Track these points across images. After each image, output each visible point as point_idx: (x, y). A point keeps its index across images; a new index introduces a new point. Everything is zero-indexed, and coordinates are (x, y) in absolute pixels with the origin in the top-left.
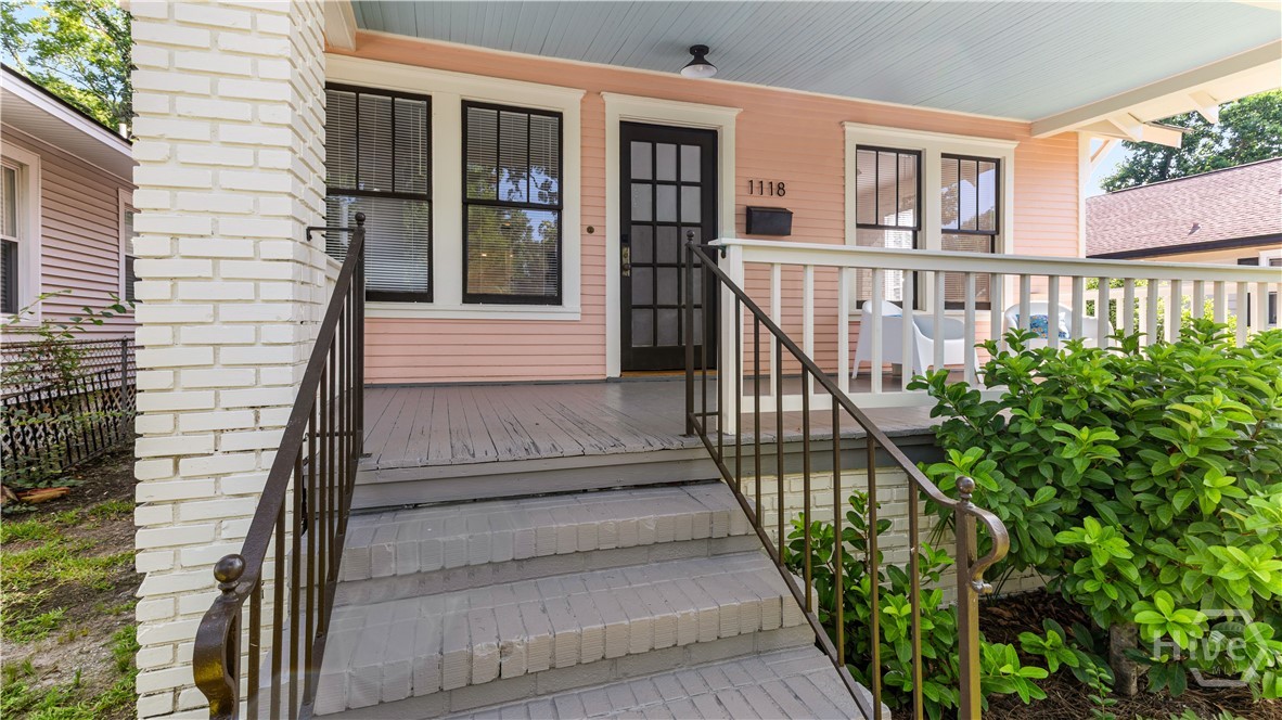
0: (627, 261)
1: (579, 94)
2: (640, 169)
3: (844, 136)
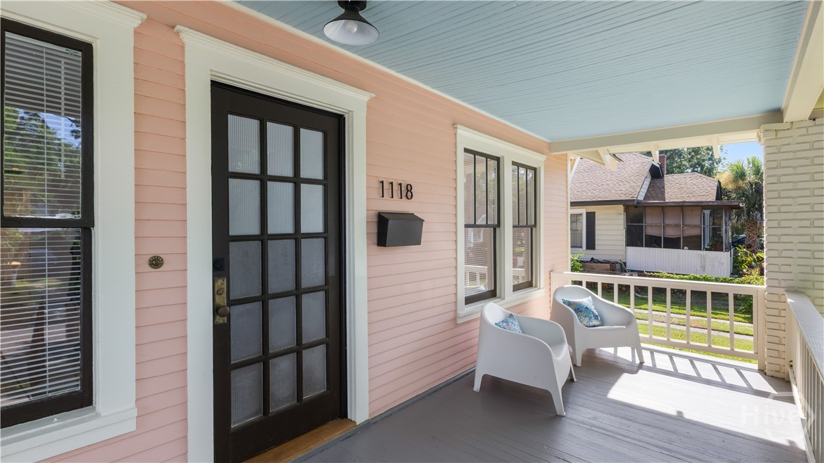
0: (222, 300)
1: (134, 19)
2: (243, 158)
3: (456, 140)
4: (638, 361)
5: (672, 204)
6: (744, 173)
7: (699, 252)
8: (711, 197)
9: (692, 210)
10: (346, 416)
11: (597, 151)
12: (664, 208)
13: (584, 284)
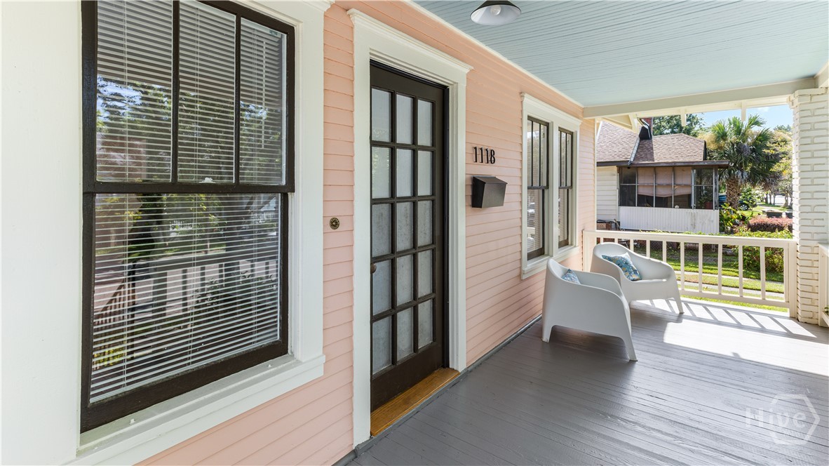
3: (522, 108)
4: (677, 312)
5: (665, 165)
6: (726, 133)
7: (689, 210)
8: (698, 157)
9: (684, 171)
10: (448, 366)
11: (628, 116)
12: (656, 169)
13: (616, 241)
